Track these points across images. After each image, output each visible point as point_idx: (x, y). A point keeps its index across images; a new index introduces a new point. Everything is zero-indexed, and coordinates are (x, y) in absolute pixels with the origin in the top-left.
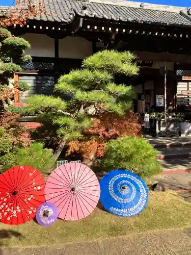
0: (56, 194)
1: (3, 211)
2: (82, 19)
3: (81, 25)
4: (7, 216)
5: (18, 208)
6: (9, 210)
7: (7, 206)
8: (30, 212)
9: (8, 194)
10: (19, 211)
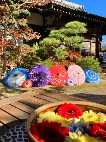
0: (72, 75)
1: (54, 81)
2: (53, 5)
3: (52, 7)
4: (56, 83)
5: (60, 80)
6: (56, 81)
7: (55, 79)
8: (64, 82)
9: (55, 75)
10: (61, 81)
